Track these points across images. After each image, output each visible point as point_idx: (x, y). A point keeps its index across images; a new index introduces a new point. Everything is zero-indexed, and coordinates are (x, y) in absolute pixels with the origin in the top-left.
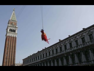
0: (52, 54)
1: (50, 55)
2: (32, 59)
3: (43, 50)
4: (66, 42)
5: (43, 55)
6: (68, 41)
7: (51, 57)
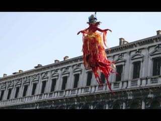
0: (85, 85)
1: (76, 85)
2: (10, 91)
3: (57, 64)
4: (144, 53)
5: (54, 81)
6: (152, 50)
7: (81, 93)
